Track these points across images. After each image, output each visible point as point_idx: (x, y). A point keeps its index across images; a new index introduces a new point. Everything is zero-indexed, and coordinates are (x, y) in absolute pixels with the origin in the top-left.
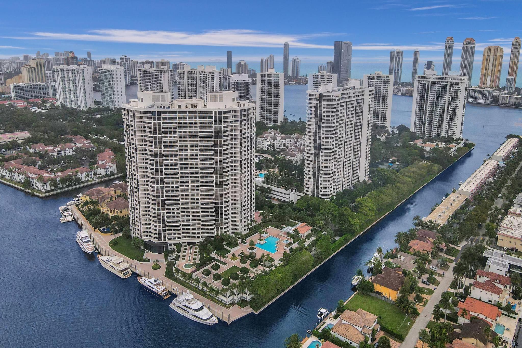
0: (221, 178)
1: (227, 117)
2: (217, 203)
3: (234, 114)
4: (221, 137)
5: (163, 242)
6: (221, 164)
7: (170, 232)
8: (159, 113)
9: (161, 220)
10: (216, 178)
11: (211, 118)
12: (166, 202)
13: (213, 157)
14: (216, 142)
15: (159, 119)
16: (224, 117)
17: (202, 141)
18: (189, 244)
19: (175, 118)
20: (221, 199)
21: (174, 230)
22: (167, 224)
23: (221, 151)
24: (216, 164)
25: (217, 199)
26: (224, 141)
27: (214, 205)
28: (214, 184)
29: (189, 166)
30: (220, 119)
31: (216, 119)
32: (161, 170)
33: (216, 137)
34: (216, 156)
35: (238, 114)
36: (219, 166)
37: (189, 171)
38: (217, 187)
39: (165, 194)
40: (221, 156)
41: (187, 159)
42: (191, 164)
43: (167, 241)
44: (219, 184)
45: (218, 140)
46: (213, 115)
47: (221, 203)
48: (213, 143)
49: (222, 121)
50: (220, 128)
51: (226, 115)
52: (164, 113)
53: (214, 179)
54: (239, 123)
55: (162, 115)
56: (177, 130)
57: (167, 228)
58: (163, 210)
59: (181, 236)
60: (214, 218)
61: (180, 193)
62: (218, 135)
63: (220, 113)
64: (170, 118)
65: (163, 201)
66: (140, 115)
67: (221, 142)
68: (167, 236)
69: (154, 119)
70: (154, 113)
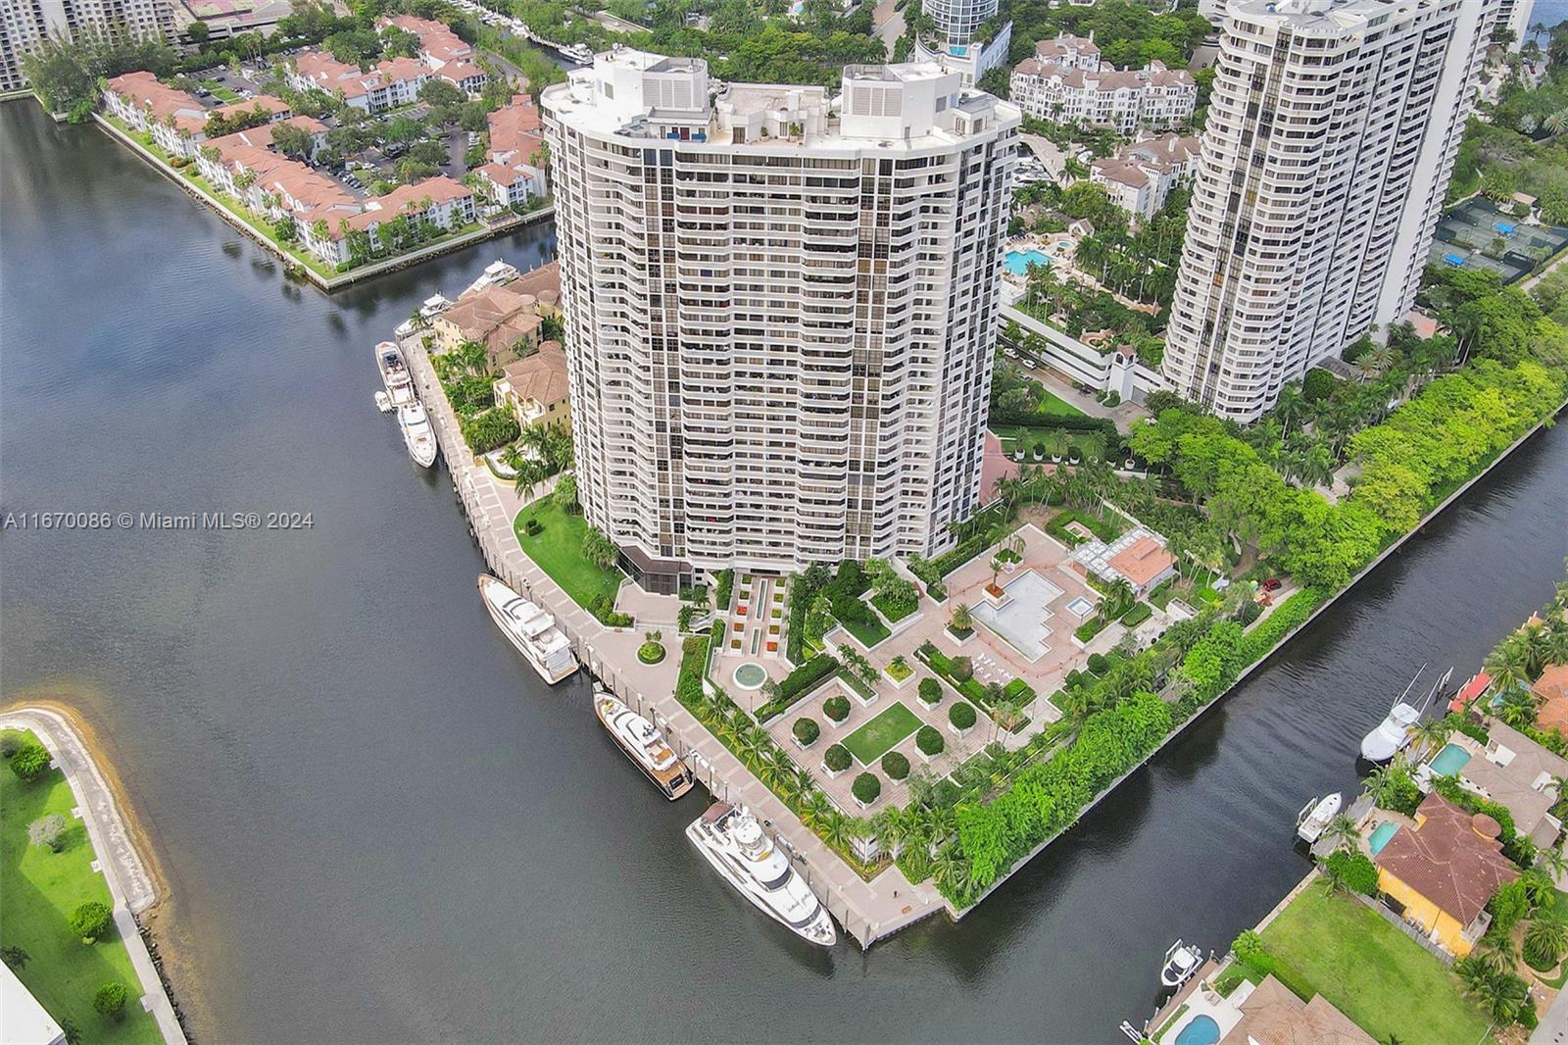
0: (873, 387)
1: (909, 183)
2: (854, 465)
3: (935, 170)
4: (882, 252)
5: (674, 558)
6: (876, 342)
7: (697, 535)
8: (666, 155)
9: (671, 498)
10: (859, 385)
11: (853, 183)
12: (686, 447)
14: (864, 267)
15: (667, 175)
16: (899, 183)
17: (815, 263)
18: (757, 573)
19: (721, 178)
20: (870, 454)
21: (710, 530)
22: (687, 509)
23: (878, 298)
24: (861, 341)
25: (855, 452)
26: (894, 265)
28: (849, 404)
29: (767, 341)
30: (884, 189)
31: (868, 186)
32: (673, 346)
33: (864, 251)
34: (862, 314)
35: (954, 167)
36: (868, 348)
37: (766, 355)
38: (856, 413)
39: (684, 420)
40: (878, 314)
41: (759, 318)
42: (773, 334)
43: (688, 559)
44: (865, 405)
45: (873, 261)
46: (857, 173)
47: (869, 466)
48: (854, 271)
49: (892, 196)
50: (882, 220)
51: (906, 174)
52: (683, 157)
53: (849, 390)
55: (677, 166)
56: (730, 218)
57: (688, 522)
58: (677, 468)
59: (732, 549)
60: (843, 508)
61: (732, 423)
62: (872, 247)
63: (886, 167)
64: (704, 177)
65: (676, 440)
66: (603, 155)
67: (880, 269)
68: (688, 546)
69: (650, 176)
70: (649, 155)
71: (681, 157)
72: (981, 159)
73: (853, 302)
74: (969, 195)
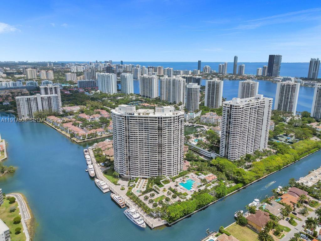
0: (161, 149)
1: (165, 120)
2: (159, 161)
3: (170, 119)
4: (161, 130)
5: (129, 176)
6: (161, 142)
7: (133, 172)
8: (128, 117)
9: (128, 166)
10: (159, 148)
12: (131, 158)
13: (157, 139)
14: (159, 132)
15: (128, 119)
17: (151, 131)
18: (143, 178)
20: (161, 159)
21: (135, 171)
22: (131, 167)
23: (161, 136)
24: (159, 142)
25: (159, 159)
26: (163, 131)
27: (157, 161)
28: (157, 151)
30: (161, 121)
31: (159, 120)
33: (159, 129)
34: (159, 138)
35: (173, 119)
37: (144, 144)
38: (159, 153)
39: (131, 154)
40: (161, 138)
42: (145, 141)
43: (131, 176)
44: (160, 151)
46: (157, 119)
47: (161, 161)
48: (157, 132)
49: (163, 122)
50: (161, 125)
53: (157, 149)
54: (173, 123)
57: (131, 170)
59: (139, 174)
60: (157, 167)
61: (138, 154)
62: (160, 129)
63: (161, 118)
65: (129, 157)
66: (119, 117)
67: (161, 132)
68: (131, 174)
69: (126, 119)
70: (125, 117)
71: (130, 117)
72: (177, 118)
73: (157, 136)
74: (175, 123)
